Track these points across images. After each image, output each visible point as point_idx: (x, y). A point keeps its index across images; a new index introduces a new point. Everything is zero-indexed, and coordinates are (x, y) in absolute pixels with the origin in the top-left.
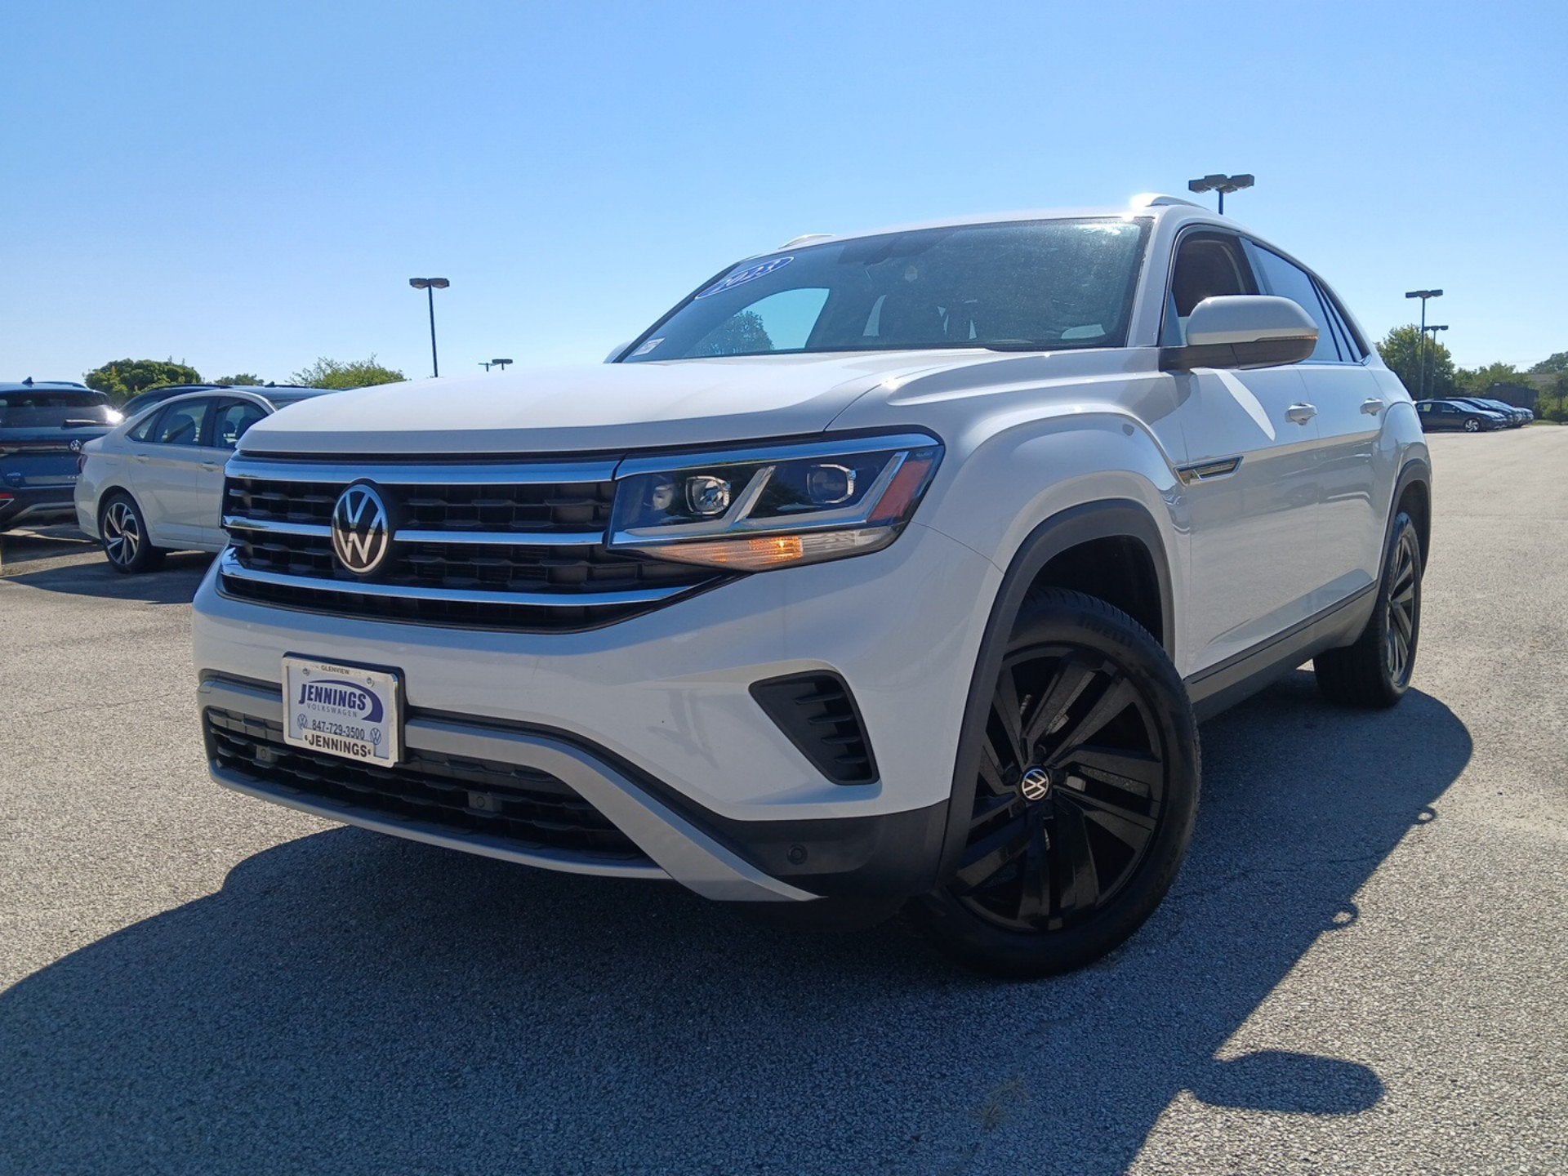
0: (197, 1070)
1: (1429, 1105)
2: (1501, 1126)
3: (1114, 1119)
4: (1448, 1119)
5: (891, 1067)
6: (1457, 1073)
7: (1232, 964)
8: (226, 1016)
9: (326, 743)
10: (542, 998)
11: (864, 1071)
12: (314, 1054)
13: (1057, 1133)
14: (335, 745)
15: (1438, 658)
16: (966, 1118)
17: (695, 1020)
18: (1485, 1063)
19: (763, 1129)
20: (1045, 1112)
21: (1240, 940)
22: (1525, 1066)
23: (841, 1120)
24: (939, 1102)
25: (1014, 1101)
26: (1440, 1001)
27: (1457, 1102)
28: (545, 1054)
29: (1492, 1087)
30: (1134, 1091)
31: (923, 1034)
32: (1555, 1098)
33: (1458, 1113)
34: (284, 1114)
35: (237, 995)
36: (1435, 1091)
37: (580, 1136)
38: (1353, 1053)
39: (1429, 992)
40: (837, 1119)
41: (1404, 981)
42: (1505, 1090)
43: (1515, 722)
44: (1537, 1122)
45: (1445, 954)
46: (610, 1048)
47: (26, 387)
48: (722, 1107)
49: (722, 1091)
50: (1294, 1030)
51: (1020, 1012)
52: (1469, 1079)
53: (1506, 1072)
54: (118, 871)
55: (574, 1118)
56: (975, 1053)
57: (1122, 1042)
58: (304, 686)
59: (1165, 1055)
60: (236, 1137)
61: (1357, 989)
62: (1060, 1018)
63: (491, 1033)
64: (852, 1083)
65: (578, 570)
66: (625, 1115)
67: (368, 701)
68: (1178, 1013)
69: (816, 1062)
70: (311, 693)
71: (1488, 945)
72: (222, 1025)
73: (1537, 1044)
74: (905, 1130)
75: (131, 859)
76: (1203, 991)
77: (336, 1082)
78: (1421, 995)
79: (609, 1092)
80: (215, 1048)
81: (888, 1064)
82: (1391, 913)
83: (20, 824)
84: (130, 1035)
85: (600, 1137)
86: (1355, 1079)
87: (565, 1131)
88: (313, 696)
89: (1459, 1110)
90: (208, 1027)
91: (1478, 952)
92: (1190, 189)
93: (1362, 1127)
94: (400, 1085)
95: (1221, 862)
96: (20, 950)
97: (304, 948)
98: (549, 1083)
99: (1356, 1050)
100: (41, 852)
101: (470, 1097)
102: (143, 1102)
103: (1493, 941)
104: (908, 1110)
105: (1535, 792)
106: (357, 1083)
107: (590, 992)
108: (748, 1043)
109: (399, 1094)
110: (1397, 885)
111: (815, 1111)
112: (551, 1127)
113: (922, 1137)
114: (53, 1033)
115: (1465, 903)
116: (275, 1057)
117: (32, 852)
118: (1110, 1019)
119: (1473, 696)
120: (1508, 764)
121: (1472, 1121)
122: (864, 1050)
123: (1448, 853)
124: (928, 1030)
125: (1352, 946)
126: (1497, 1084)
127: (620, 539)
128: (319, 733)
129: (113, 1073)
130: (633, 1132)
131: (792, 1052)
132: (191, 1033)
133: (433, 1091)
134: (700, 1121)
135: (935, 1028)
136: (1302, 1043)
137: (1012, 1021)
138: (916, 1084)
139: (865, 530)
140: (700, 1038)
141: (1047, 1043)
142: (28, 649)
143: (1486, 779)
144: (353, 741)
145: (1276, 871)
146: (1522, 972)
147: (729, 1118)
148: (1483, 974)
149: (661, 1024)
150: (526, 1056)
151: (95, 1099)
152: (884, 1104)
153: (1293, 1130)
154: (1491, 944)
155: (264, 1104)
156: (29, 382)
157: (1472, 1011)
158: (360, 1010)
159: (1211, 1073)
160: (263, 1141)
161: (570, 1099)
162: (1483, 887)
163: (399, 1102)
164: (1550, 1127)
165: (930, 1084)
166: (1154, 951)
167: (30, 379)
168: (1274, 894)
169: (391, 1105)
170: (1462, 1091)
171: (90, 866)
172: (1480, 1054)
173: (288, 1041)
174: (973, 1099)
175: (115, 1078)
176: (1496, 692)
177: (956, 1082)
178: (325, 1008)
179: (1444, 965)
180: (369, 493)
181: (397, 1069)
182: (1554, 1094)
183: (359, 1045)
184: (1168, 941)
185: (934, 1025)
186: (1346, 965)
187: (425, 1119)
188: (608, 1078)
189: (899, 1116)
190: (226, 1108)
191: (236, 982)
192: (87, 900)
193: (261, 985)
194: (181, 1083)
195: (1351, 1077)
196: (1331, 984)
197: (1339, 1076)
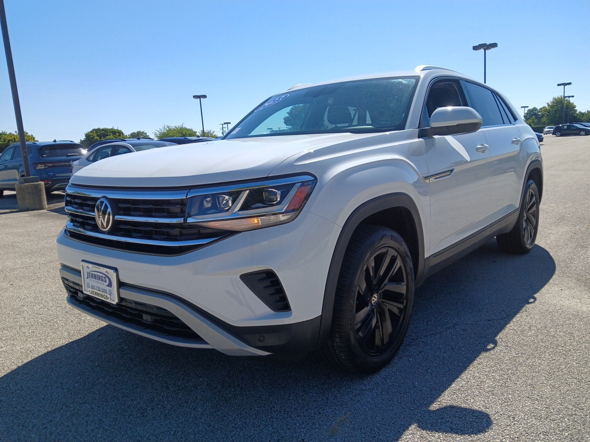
0: (57, 408)
1: (502, 428)
2: (528, 439)
3: (379, 433)
4: (508, 435)
5: (301, 410)
6: (516, 414)
7: (440, 365)
8: (73, 386)
9: (96, 293)
10: (183, 380)
11: (291, 411)
12: (98, 402)
13: (356, 439)
14: (98, 294)
15: (550, 231)
16: (324, 432)
17: (235, 389)
18: (528, 410)
19: (248, 435)
20: (354, 429)
21: (445, 355)
22: (543, 411)
23: (277, 432)
24: (315, 424)
25: (343, 424)
26: (516, 382)
27: (513, 427)
28: (178, 402)
29: (528, 421)
30: (389, 421)
31: (316, 395)
32: (552, 426)
33: (512, 432)
34: (82, 426)
35: (78, 378)
36: (505, 423)
37: (182, 437)
38: (477, 405)
39: (513, 378)
40: (276, 432)
41: (505, 373)
42: (533, 422)
43: (574, 258)
44: (543, 437)
45: (524, 361)
46: (201, 401)
47: (54, 143)
48: (235, 426)
49: (237, 419)
50: (457, 395)
51: (355, 386)
52: (520, 417)
53: (535, 414)
54: (53, 327)
55: (181, 430)
56: (334, 404)
57: (390, 399)
58: (88, 272)
59: (405, 405)
60: (63, 436)
61: (485, 377)
62: (369, 389)
63: (161, 393)
64: (285, 416)
65: (176, 231)
66: (200, 428)
67: (107, 279)
68: (414, 387)
69: (274, 407)
70: (90, 275)
71: (541, 357)
72: (70, 389)
73: (551, 401)
74: (300, 437)
75: (58, 322)
76: (426, 377)
77: (103, 414)
78: (510, 379)
79: (197, 419)
80: (65, 399)
81: (300, 408)
82: (506, 343)
83: (25, 308)
84: (38, 393)
85: (189, 438)
86: (475, 416)
87: (177, 435)
88: (91, 276)
89: (513, 431)
90: (65, 390)
91: (537, 360)
92: (473, 49)
93: (473, 438)
94: (124, 415)
95: (446, 321)
96: (11, 359)
97: (106, 358)
98: (176, 415)
99: (479, 404)
100: (29, 319)
101: (147, 421)
102: (35, 421)
103: (543, 355)
104: (303, 428)
105: (576, 289)
106: (110, 414)
107: (200, 377)
108: (251, 399)
109: (123, 419)
110: (512, 331)
111: (269, 428)
112: (172, 433)
113: (305, 440)
114: (13, 393)
115: (537, 338)
116: (85, 403)
117: (26, 319)
118: (388, 389)
119: (561, 247)
120: (568, 276)
121: (517, 436)
122: (293, 402)
123: (535, 316)
124: (319, 394)
125: (488, 357)
126: (531, 419)
127: (190, 220)
128: (93, 290)
129: (28, 409)
130: (201, 436)
131: (267, 403)
132: (59, 393)
133: (135, 418)
134: (226, 431)
135: (322, 393)
136: (458, 400)
137: (351, 390)
138: (309, 417)
139: (284, 214)
140: (235, 397)
141: (362, 399)
142: (47, 238)
143: (558, 283)
144: (103, 294)
145: (466, 324)
146: (552, 369)
147: (237, 431)
148: (536, 370)
149: (222, 390)
150: (171, 403)
151: (20, 419)
152: (294, 425)
153: (446, 439)
154: (543, 357)
155: (76, 422)
156: (55, 141)
157: (528, 386)
158: (118, 384)
159: (420, 413)
160: (72, 437)
161: (182, 422)
162: (545, 331)
163: (122, 422)
164: (548, 439)
165: (314, 417)
166: (411, 360)
167: (55, 140)
168: (463, 335)
169: (119, 423)
170: (516, 422)
171: (44, 325)
172: (527, 406)
173: (90, 397)
174: (328, 423)
175: (29, 411)
176: (570, 246)
177: (324, 416)
178: (107, 383)
179: (522, 366)
180: (106, 202)
181: (125, 408)
182: (553, 424)
183: (114, 399)
184: (418, 355)
185: (321, 391)
186: (484, 366)
187: (129, 430)
188: (198, 413)
189: (299, 430)
190: (62, 423)
191: (80, 372)
192: (39, 338)
193: (88, 373)
194: (50, 413)
195: (474, 416)
196: (476, 374)
197: (469, 415)
